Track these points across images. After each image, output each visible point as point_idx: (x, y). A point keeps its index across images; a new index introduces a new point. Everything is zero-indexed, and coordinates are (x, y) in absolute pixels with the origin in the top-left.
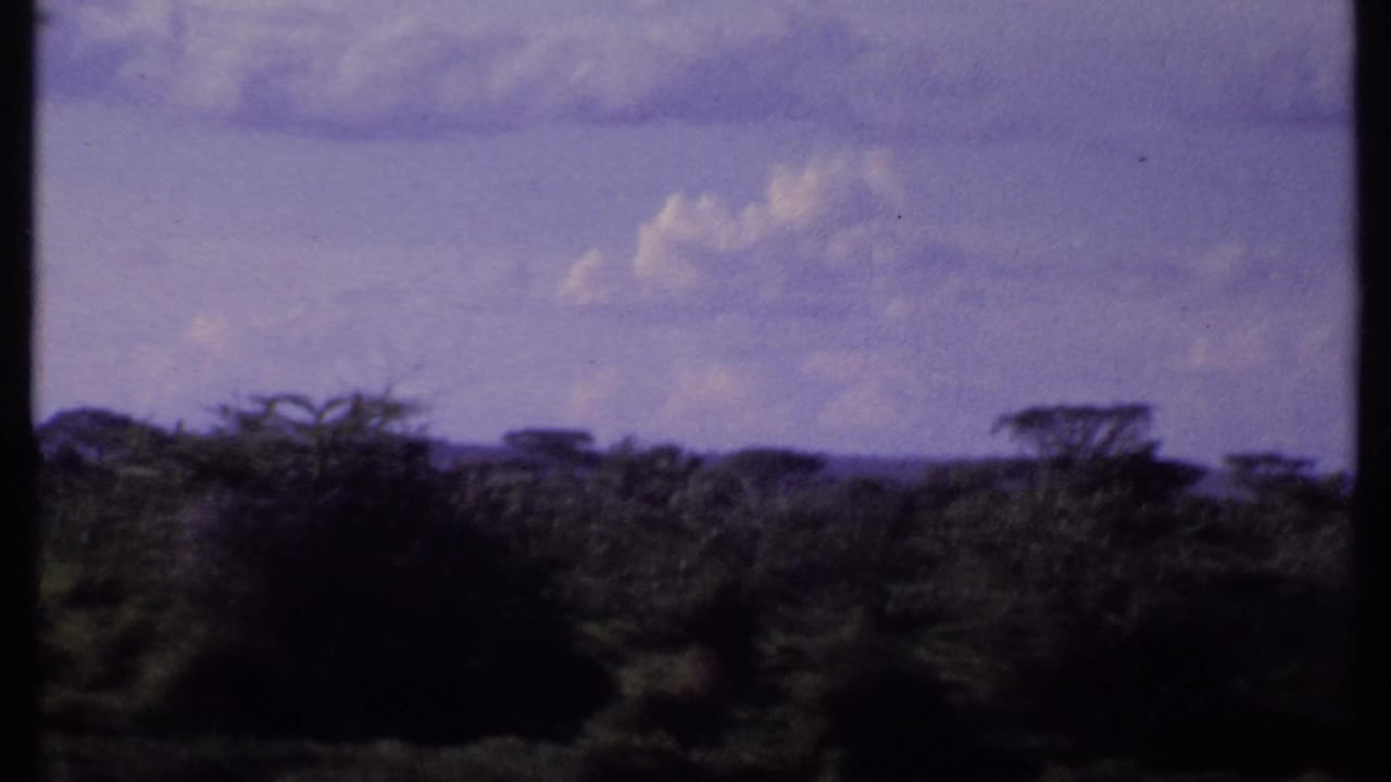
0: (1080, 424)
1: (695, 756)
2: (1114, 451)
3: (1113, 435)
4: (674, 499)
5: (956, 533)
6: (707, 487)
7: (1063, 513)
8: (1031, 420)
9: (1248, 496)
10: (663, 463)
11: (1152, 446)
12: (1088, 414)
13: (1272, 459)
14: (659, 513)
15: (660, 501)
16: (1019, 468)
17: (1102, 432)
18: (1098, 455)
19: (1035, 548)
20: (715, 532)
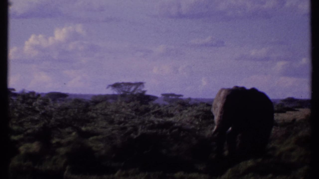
0: (127, 87)
1: (36, 167)
2: (135, 93)
3: (135, 89)
4: (34, 104)
5: (99, 111)
6: (41, 101)
7: (124, 107)
8: (116, 86)
9: (167, 103)
10: (31, 96)
11: (144, 92)
12: (130, 84)
13: (173, 95)
14: (30, 107)
15: (31, 104)
16: (114, 97)
17: (133, 88)
18: (132, 94)
19: (117, 115)
20: (43, 111)
